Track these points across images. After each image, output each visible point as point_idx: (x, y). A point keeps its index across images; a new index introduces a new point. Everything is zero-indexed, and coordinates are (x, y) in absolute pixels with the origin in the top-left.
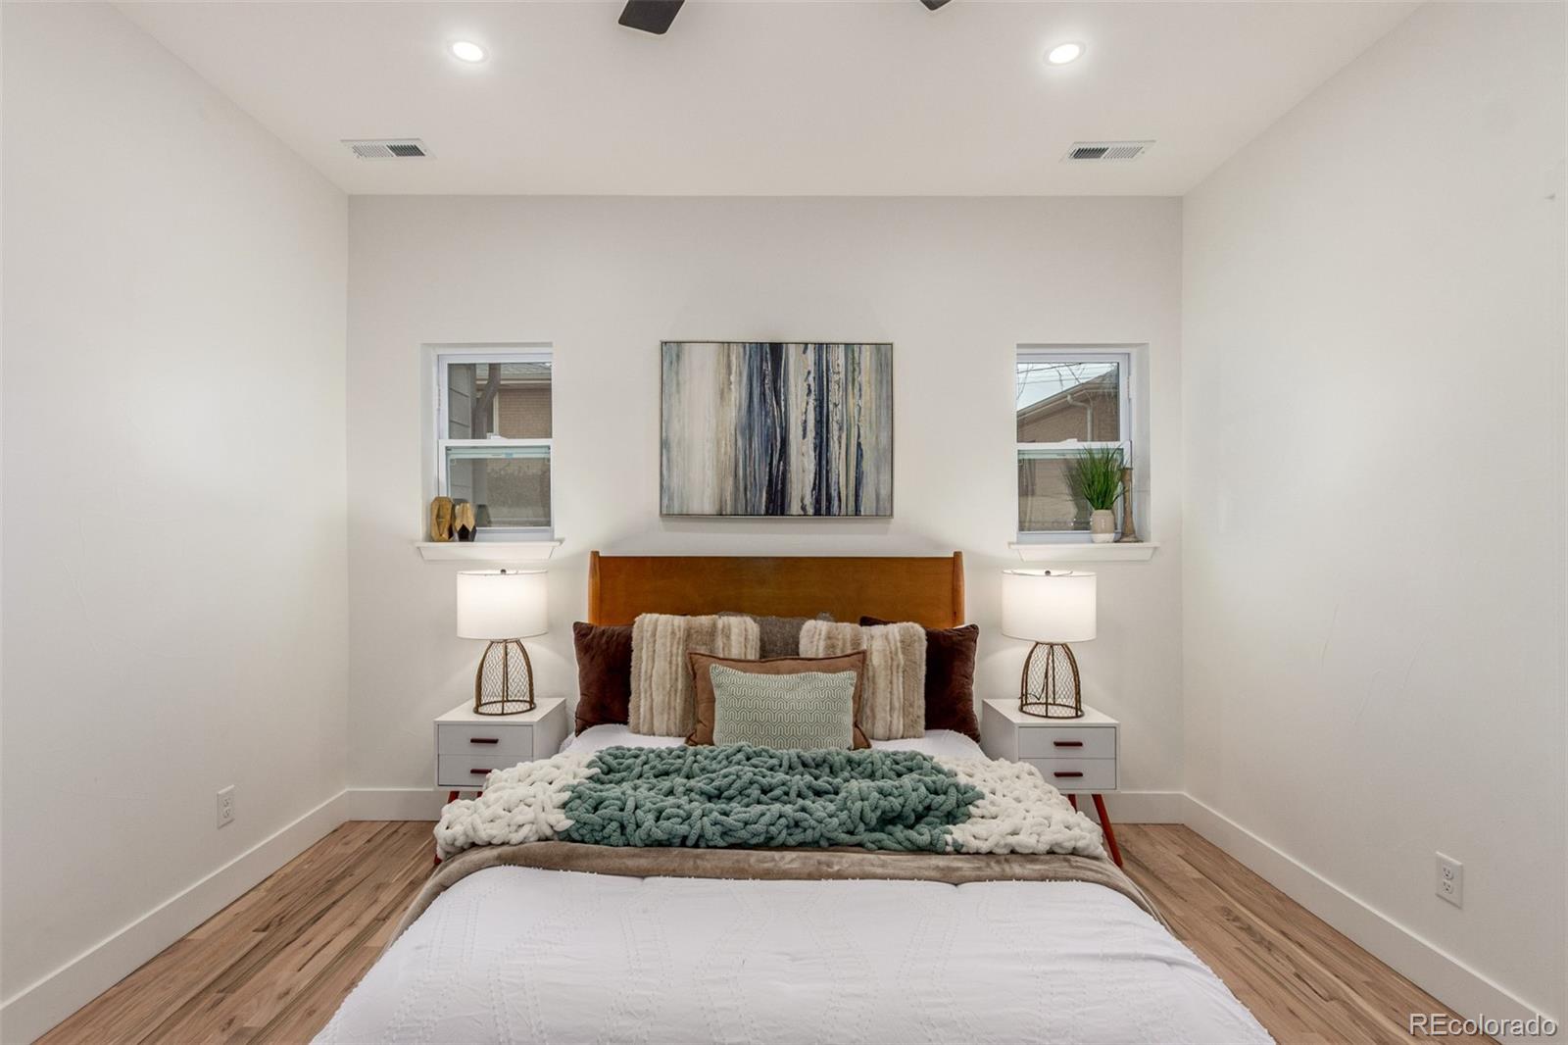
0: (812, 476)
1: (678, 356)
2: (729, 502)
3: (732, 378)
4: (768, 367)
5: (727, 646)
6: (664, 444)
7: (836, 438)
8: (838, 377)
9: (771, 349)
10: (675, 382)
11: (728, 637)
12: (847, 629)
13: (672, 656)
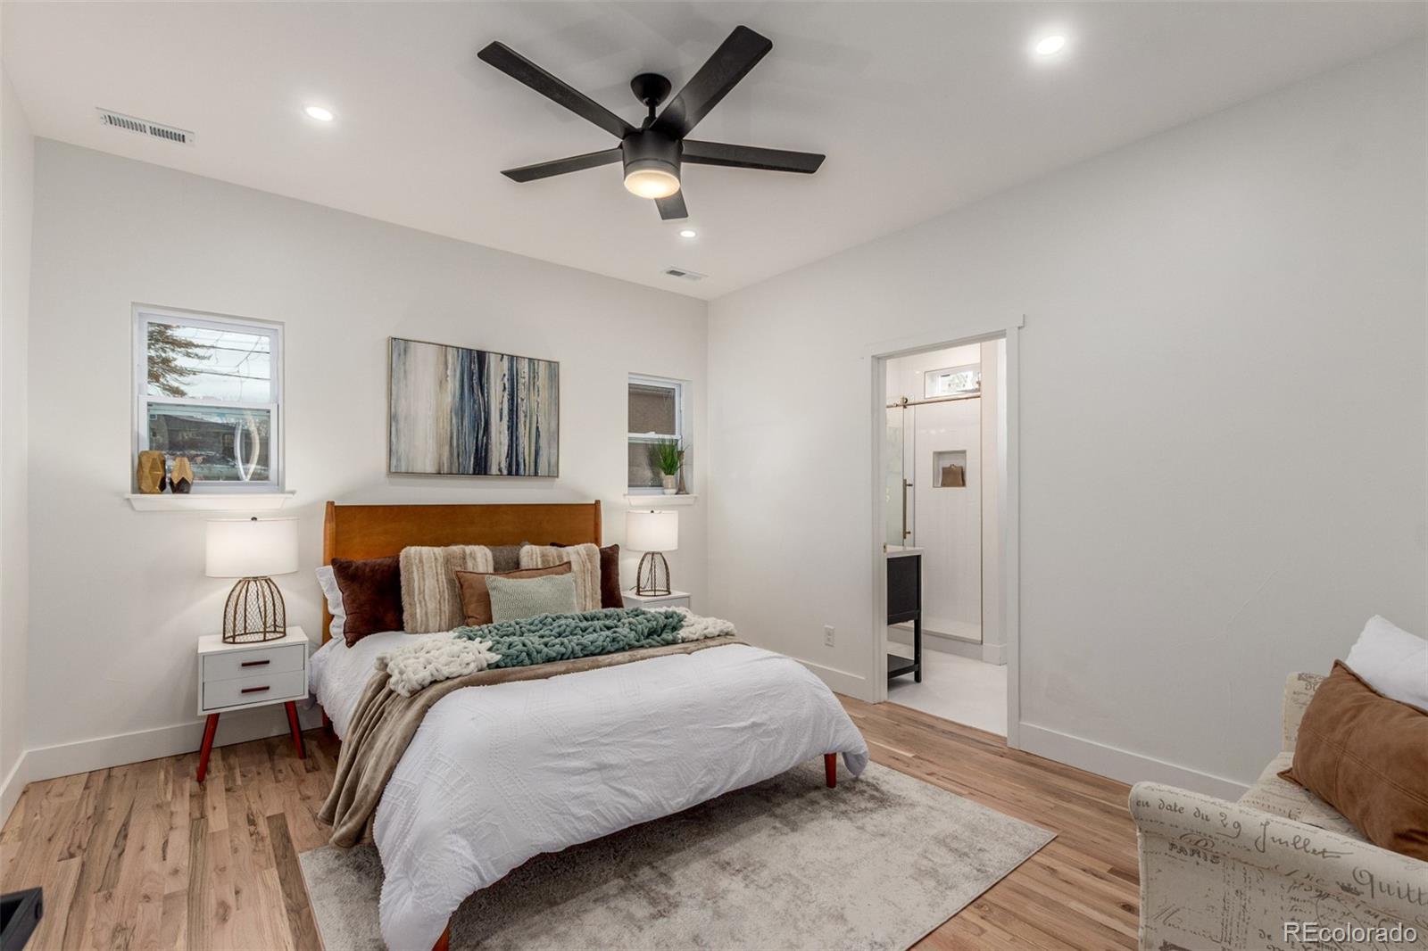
0: (506, 448)
1: (405, 351)
2: (445, 462)
3: (449, 372)
4: (475, 367)
5: (475, 565)
6: (392, 418)
7: (522, 422)
8: (524, 379)
9: (478, 355)
10: (402, 370)
11: (475, 559)
12: (552, 550)
13: (437, 575)
